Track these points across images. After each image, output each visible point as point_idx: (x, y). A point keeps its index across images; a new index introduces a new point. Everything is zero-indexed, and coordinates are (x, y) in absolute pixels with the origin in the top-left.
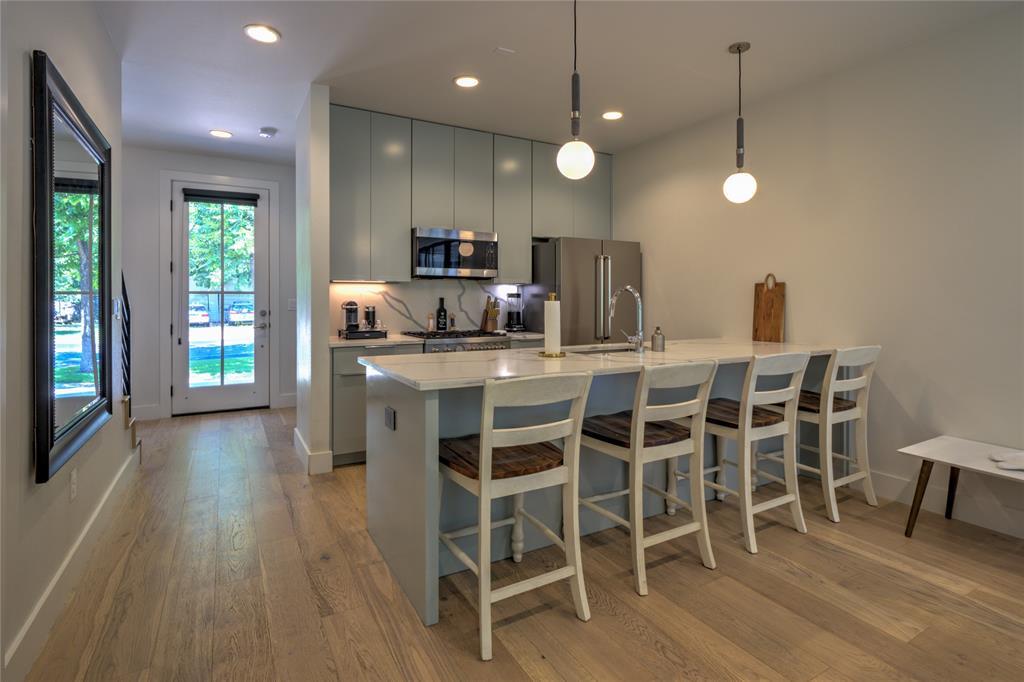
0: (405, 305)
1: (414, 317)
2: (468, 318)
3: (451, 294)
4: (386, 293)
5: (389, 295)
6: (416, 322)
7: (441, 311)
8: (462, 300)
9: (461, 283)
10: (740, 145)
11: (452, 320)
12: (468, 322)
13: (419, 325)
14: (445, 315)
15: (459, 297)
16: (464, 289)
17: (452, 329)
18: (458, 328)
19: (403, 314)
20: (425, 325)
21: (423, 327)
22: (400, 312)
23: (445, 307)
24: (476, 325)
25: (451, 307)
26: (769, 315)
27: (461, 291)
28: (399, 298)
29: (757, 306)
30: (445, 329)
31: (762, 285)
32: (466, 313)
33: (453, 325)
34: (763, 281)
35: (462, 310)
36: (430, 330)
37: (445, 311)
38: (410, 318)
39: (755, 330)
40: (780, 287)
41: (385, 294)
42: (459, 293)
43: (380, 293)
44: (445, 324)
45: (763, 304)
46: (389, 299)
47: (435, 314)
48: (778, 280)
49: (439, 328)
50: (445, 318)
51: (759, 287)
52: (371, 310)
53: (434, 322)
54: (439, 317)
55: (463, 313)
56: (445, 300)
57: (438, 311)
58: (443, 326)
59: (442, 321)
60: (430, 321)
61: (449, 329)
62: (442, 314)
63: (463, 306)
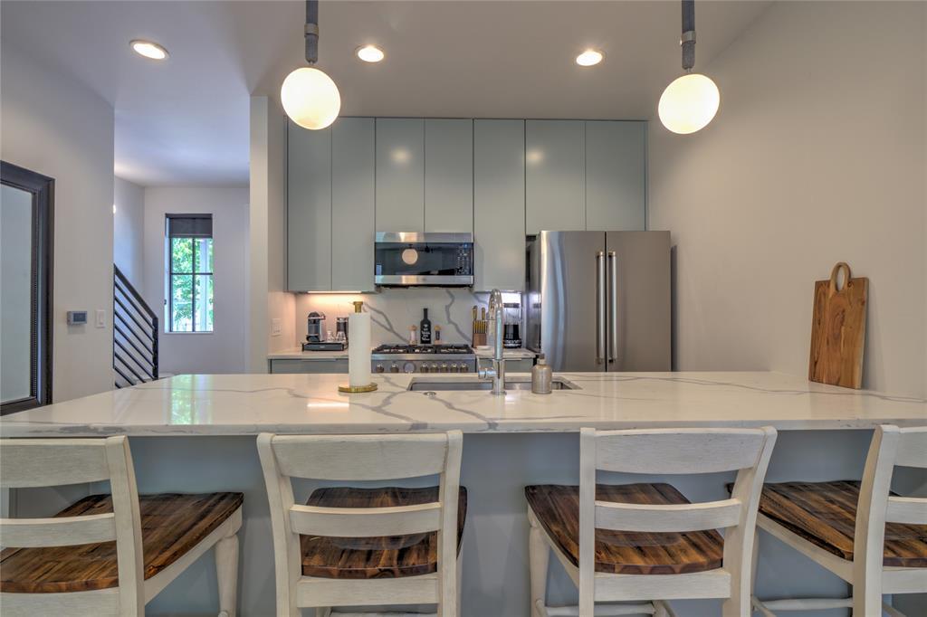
0: (385, 317)
1: (395, 330)
2: (458, 330)
3: (437, 304)
6: (398, 335)
7: (426, 324)
8: (451, 310)
9: (449, 293)
11: (438, 333)
12: (458, 335)
13: (401, 338)
14: (429, 328)
15: (447, 308)
16: (452, 296)
17: (437, 343)
18: (444, 341)
19: (383, 326)
20: (405, 337)
21: (405, 340)
22: (379, 323)
23: (429, 318)
25: (437, 319)
26: (837, 338)
27: (450, 300)
28: (375, 307)
29: (817, 321)
30: (429, 342)
31: (827, 283)
32: (456, 325)
33: (438, 338)
34: (827, 276)
36: (411, 343)
37: (429, 323)
38: (391, 329)
39: (814, 363)
40: (859, 287)
42: (448, 303)
44: (429, 337)
45: (827, 316)
47: (419, 326)
48: (856, 274)
50: (429, 330)
51: (821, 286)
52: (341, 321)
53: (416, 335)
54: (422, 329)
55: (451, 325)
56: (429, 312)
57: (422, 323)
58: (427, 339)
59: (426, 334)
60: (413, 334)
61: (434, 342)
62: (426, 326)
63: (451, 318)
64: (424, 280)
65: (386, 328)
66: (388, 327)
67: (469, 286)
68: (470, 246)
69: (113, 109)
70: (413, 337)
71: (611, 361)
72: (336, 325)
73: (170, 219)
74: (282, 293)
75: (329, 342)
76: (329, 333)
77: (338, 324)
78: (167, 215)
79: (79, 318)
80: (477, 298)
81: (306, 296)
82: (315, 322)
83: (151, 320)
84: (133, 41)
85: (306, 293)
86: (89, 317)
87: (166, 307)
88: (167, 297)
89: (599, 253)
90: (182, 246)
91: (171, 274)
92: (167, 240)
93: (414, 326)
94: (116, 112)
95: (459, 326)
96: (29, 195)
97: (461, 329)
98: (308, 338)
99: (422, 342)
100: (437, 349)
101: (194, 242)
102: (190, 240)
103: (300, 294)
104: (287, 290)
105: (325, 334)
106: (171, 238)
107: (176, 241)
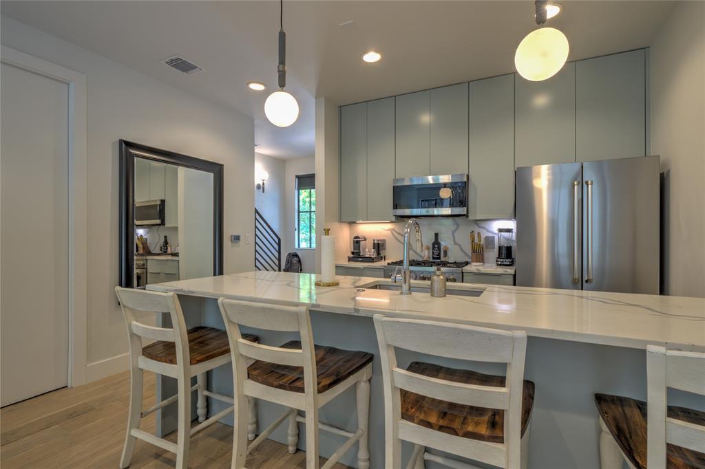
1: (414, 248)
2: (462, 250)
3: (445, 229)
5: (396, 231)
6: (416, 253)
7: (436, 244)
8: (456, 234)
9: (454, 220)
11: (445, 252)
12: (462, 254)
13: (419, 255)
14: (439, 248)
15: (454, 232)
16: (458, 225)
17: (446, 259)
21: (421, 256)
23: (439, 241)
25: (445, 240)
27: (455, 227)
28: (399, 232)
30: (439, 259)
32: (460, 246)
33: (447, 256)
35: (455, 243)
36: (425, 259)
37: (439, 244)
41: (392, 230)
42: (454, 229)
43: (389, 230)
44: (439, 254)
46: (394, 233)
47: (431, 247)
50: (439, 250)
52: (376, 242)
53: (429, 253)
54: (434, 248)
55: (456, 246)
56: (439, 235)
57: (434, 244)
58: (437, 257)
59: (436, 252)
60: (426, 252)
61: (443, 259)
62: (437, 246)
63: (456, 240)
64: (428, 211)
67: (464, 215)
68: (464, 185)
69: (253, 120)
70: (426, 255)
71: (587, 281)
72: (372, 244)
73: (299, 178)
74: (337, 223)
75: (367, 256)
76: (367, 250)
77: (374, 244)
78: (297, 177)
79: (237, 238)
80: (477, 224)
81: (355, 224)
82: (357, 242)
83: (277, 240)
84: (249, 83)
85: (355, 223)
86: (241, 238)
87: (296, 232)
88: (296, 227)
89: (574, 183)
90: (304, 193)
91: (299, 212)
92: (296, 192)
93: (427, 246)
94: (255, 122)
95: (462, 246)
96: (212, 174)
97: (464, 249)
98: (353, 253)
99: (434, 258)
100: (445, 264)
101: (310, 191)
102: (309, 190)
103: (352, 223)
104: (341, 221)
105: (364, 250)
106: (299, 190)
107: (302, 192)
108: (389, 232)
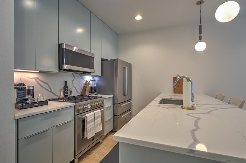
0: (48, 85)
1: (53, 91)
3: (68, 78)
4: (38, 78)
6: (54, 94)
7: (66, 87)
10: (200, 33)
11: (71, 92)
12: (76, 92)
14: (68, 89)
15: (73, 81)
16: (74, 77)
17: (71, 96)
18: (73, 95)
20: (59, 95)
22: (45, 89)
23: (67, 85)
24: (79, 93)
25: (70, 85)
28: (42, 80)
30: (67, 96)
32: (75, 88)
33: (71, 94)
35: (74, 87)
37: (68, 87)
38: (51, 91)
41: (36, 79)
42: (73, 79)
43: (34, 78)
44: (68, 94)
47: (63, 89)
49: (65, 96)
50: (68, 91)
52: (31, 88)
56: (67, 82)
62: (67, 89)
63: (74, 85)
65: (49, 91)
66: (50, 90)
93: (61, 89)
97: (77, 89)
108: (34, 80)
